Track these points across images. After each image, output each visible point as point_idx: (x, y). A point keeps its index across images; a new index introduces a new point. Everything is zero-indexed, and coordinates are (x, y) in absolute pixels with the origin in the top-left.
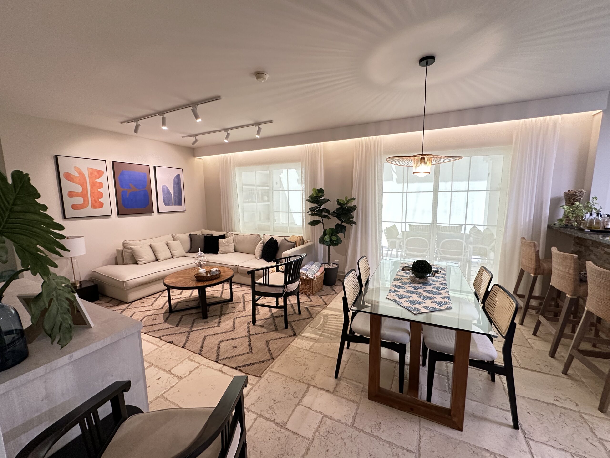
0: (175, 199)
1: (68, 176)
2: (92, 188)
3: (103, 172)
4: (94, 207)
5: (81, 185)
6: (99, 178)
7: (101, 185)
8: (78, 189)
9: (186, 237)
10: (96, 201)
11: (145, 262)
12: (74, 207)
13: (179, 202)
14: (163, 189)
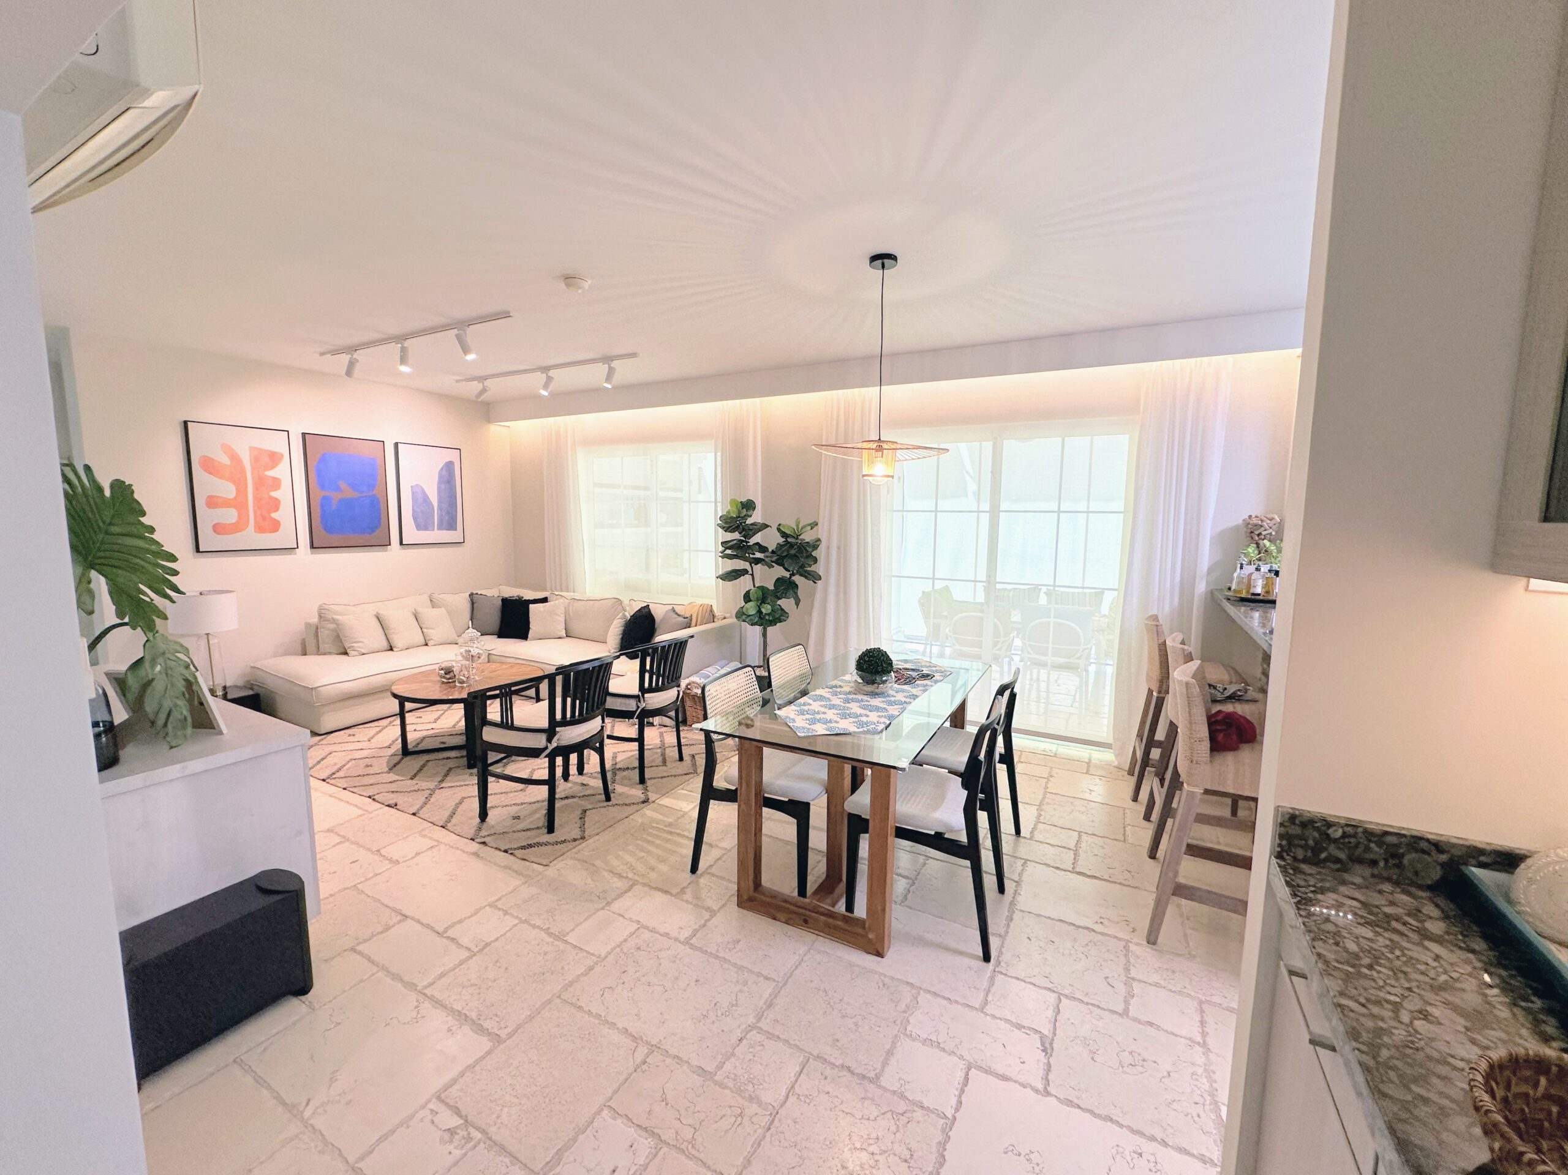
0: (442, 515)
1: (209, 465)
2: (256, 488)
3: (282, 456)
4: (260, 529)
5: (234, 482)
6: (273, 467)
7: (276, 483)
8: (228, 490)
9: (462, 602)
10: (264, 518)
11: (364, 651)
12: (218, 529)
13: (450, 524)
14: (413, 493)
